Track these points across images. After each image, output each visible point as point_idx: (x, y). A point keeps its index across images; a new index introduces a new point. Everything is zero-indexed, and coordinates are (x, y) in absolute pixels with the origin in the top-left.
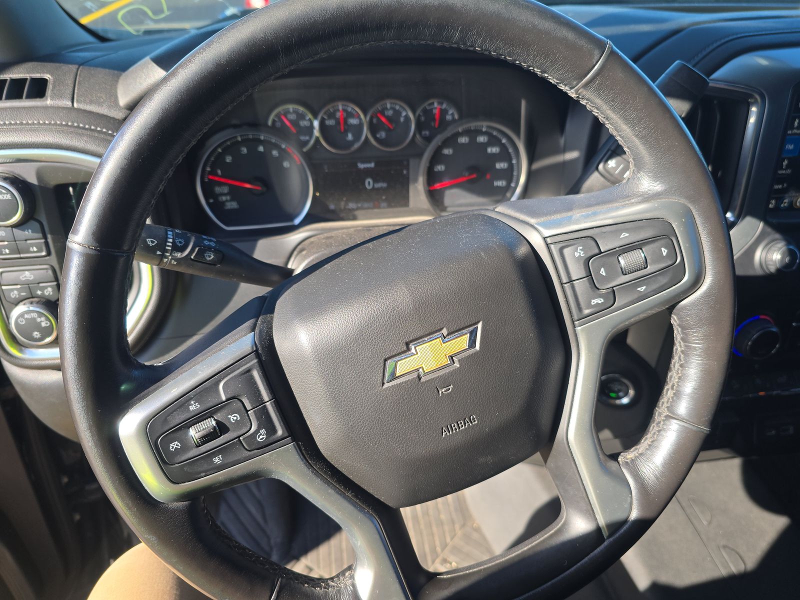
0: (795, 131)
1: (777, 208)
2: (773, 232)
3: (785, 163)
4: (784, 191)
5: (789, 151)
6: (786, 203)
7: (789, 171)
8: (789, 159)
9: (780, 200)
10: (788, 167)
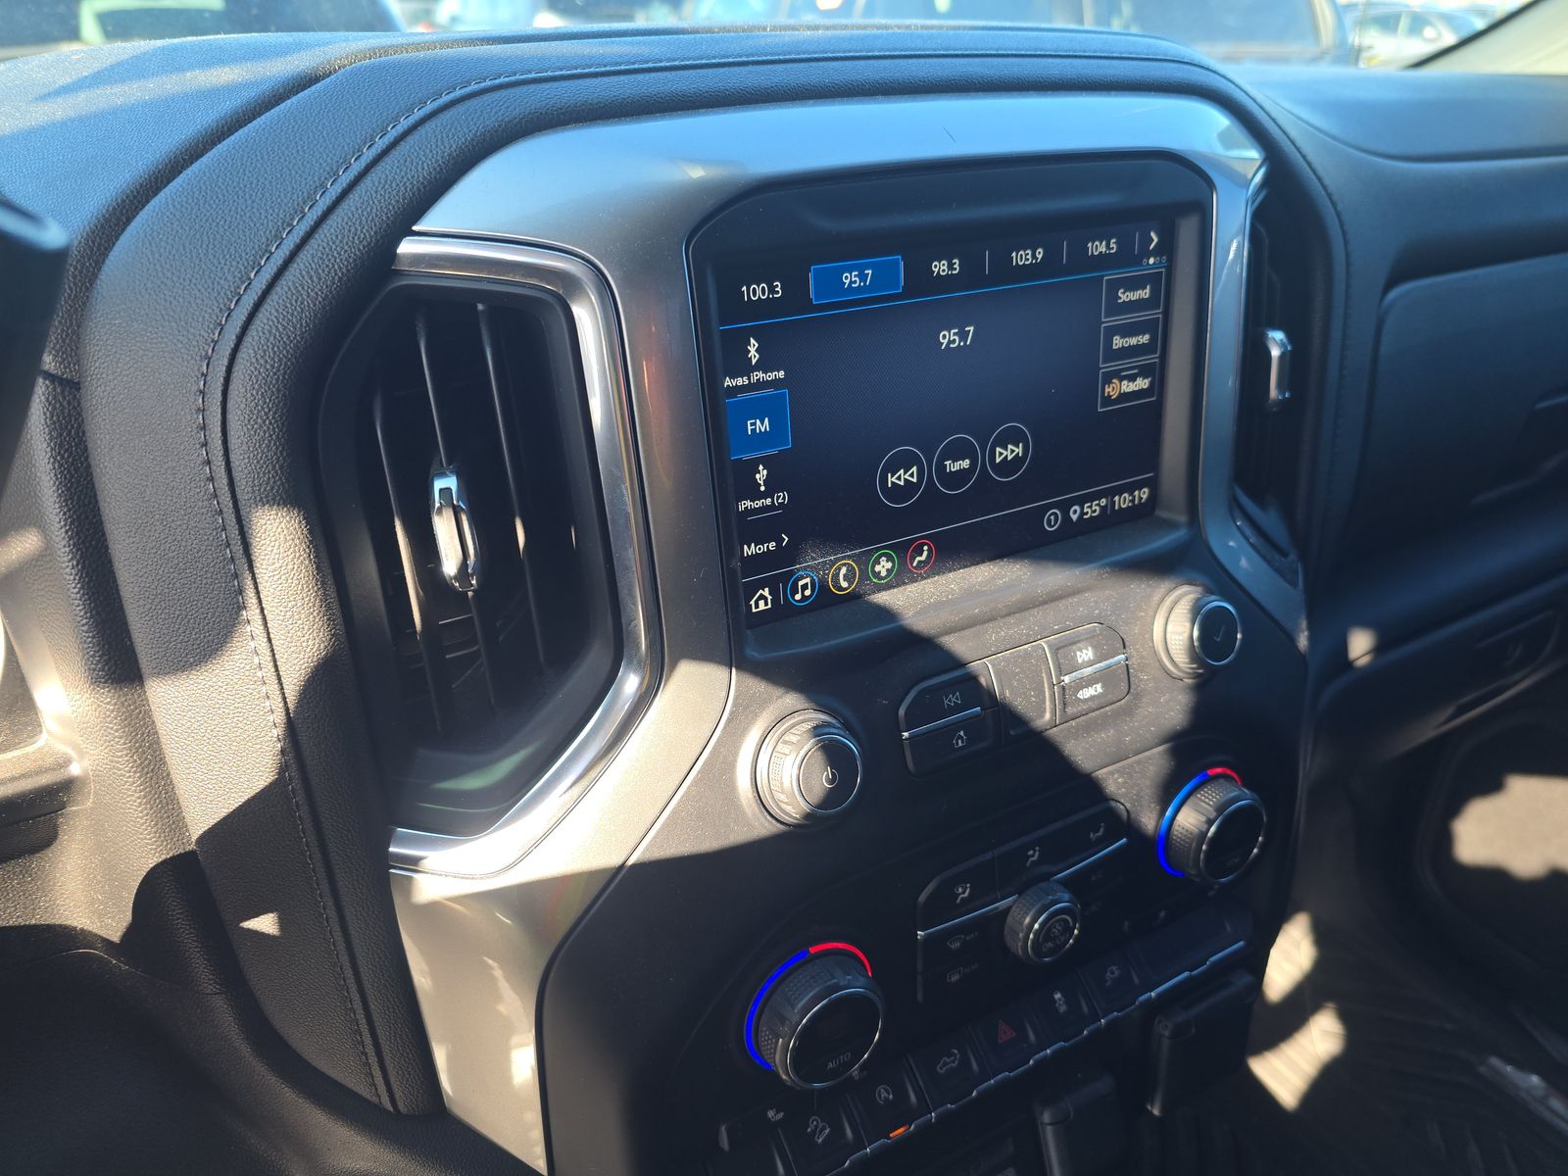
0: (758, 375)
1: (782, 610)
2: (775, 691)
3: (762, 475)
4: (787, 557)
5: (760, 439)
6: (805, 587)
7: (782, 497)
8: (767, 462)
9: (782, 584)
10: (772, 487)
